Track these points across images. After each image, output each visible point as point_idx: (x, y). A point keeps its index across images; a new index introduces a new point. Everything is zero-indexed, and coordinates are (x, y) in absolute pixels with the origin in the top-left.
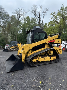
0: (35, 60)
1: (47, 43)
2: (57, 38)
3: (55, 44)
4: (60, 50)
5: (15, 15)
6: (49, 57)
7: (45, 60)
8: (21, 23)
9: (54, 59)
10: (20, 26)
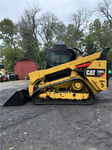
0: (43, 95)
1: (73, 69)
2: (98, 59)
3: (90, 70)
4: (103, 83)
5: (73, 23)
6: (72, 94)
7: (63, 98)
8: (83, 35)
9: (83, 98)
10: (82, 39)
